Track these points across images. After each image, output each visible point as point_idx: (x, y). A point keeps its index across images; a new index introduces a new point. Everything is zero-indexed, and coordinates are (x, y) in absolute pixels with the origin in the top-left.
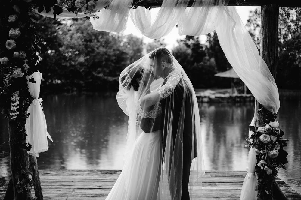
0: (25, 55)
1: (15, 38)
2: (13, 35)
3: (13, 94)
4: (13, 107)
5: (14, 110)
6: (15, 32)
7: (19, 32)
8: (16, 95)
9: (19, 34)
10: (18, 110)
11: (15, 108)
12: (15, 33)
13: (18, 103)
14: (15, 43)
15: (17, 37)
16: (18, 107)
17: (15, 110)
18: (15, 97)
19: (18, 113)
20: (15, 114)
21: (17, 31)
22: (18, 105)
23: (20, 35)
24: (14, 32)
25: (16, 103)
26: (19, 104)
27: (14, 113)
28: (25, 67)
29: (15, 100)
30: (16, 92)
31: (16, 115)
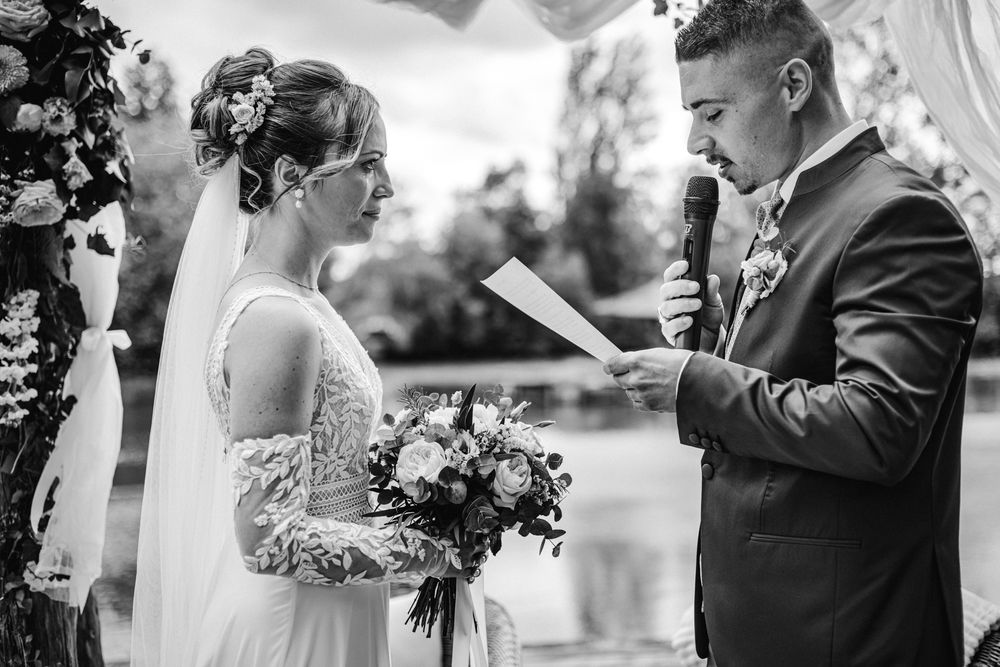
0: (69, 122)
1: (21, 37)
2: (13, 24)
3: (8, 303)
4: (10, 365)
5: (14, 380)
6: (25, 10)
7: (43, 11)
8: (27, 310)
9: (42, 19)
10: (30, 381)
11: (20, 372)
12: (21, 15)
13: (31, 345)
14: (25, 61)
15: (29, 35)
16: (33, 368)
17: (20, 382)
18: (21, 320)
19: (33, 393)
20: (20, 397)
21: (33, 6)
22: (32, 358)
23: (46, 23)
24: (19, 9)
25: (25, 345)
26: (36, 351)
27: (13, 395)
28: (75, 173)
29: (17, 332)
30: (22, 296)
31: (21, 404)
